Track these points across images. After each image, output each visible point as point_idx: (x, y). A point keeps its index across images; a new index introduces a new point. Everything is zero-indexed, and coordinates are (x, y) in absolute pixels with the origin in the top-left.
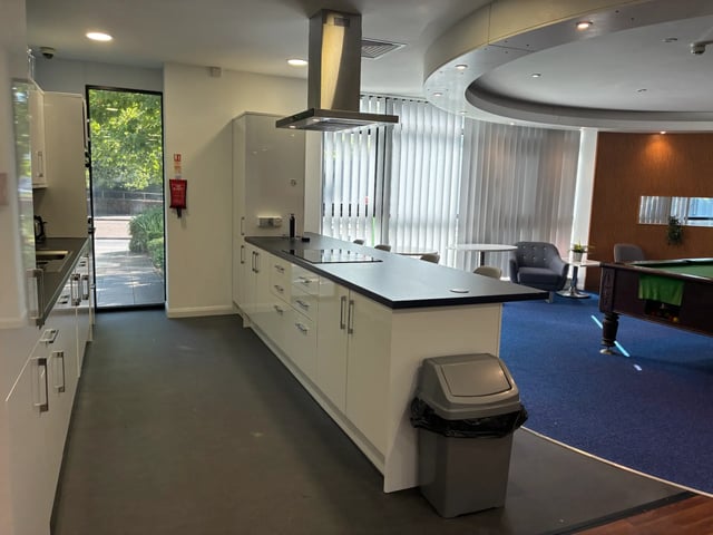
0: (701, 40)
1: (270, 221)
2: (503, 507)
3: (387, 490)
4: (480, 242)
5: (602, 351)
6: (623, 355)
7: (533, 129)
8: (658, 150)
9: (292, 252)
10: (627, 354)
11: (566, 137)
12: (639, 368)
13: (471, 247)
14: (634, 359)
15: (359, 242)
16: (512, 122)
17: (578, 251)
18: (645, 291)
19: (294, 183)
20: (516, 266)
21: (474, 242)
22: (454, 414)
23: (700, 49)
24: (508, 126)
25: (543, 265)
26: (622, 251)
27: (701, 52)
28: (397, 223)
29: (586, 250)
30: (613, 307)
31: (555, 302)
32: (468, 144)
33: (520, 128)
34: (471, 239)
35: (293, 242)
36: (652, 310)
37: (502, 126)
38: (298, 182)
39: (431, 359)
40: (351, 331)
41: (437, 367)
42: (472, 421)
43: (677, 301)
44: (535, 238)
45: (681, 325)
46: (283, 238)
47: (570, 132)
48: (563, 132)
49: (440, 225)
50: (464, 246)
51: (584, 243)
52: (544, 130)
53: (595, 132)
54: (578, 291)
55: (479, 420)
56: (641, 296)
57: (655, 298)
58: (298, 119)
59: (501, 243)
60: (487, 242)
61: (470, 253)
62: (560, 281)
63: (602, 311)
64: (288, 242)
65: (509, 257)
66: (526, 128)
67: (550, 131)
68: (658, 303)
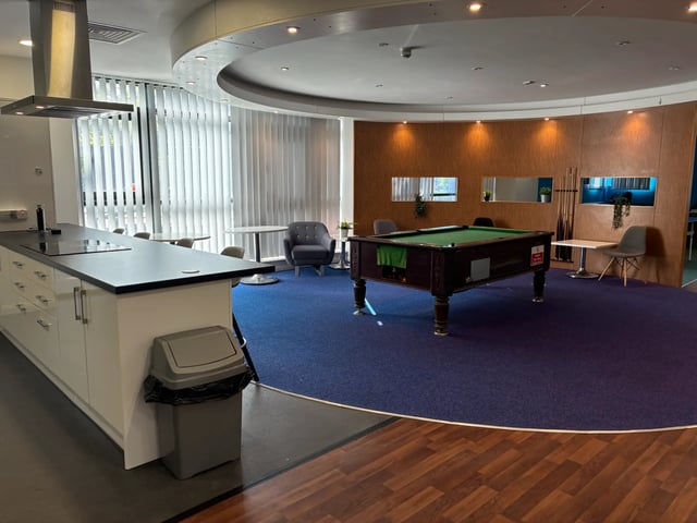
0: (406, 45)
1: (13, 215)
2: (239, 459)
3: (128, 467)
4: (257, 225)
5: (356, 313)
6: (371, 314)
7: (297, 117)
8: (403, 137)
9: (43, 246)
10: (374, 313)
11: (328, 126)
12: (380, 323)
13: (247, 229)
14: (379, 317)
15: (119, 231)
16: (276, 111)
17: (345, 228)
18: (382, 258)
19: (39, 172)
20: (290, 245)
21: (250, 225)
22: (181, 384)
23: (407, 52)
24: (274, 114)
25: (314, 242)
26: (380, 225)
27: (408, 56)
28: (169, 210)
29: (352, 226)
30: (360, 275)
31: (326, 274)
32: (236, 131)
33: (285, 116)
34: (247, 223)
35: (42, 235)
36: (388, 274)
37: (268, 114)
38: (43, 171)
39: (161, 338)
40: (85, 321)
41: (164, 343)
42: (199, 387)
43: (403, 265)
44: (308, 219)
45: (408, 284)
46: (30, 232)
47: (331, 120)
48: (325, 120)
49: (215, 210)
50: (241, 229)
51: (350, 220)
52: (308, 118)
53: (351, 121)
54: (347, 263)
55: (205, 386)
56: (379, 263)
57: (388, 264)
58: (24, 105)
59: (276, 224)
60: (263, 224)
61: (247, 235)
62: (329, 255)
63: (353, 279)
64: (36, 235)
65: (283, 236)
66: (291, 116)
67: (312, 119)
68: (391, 268)
